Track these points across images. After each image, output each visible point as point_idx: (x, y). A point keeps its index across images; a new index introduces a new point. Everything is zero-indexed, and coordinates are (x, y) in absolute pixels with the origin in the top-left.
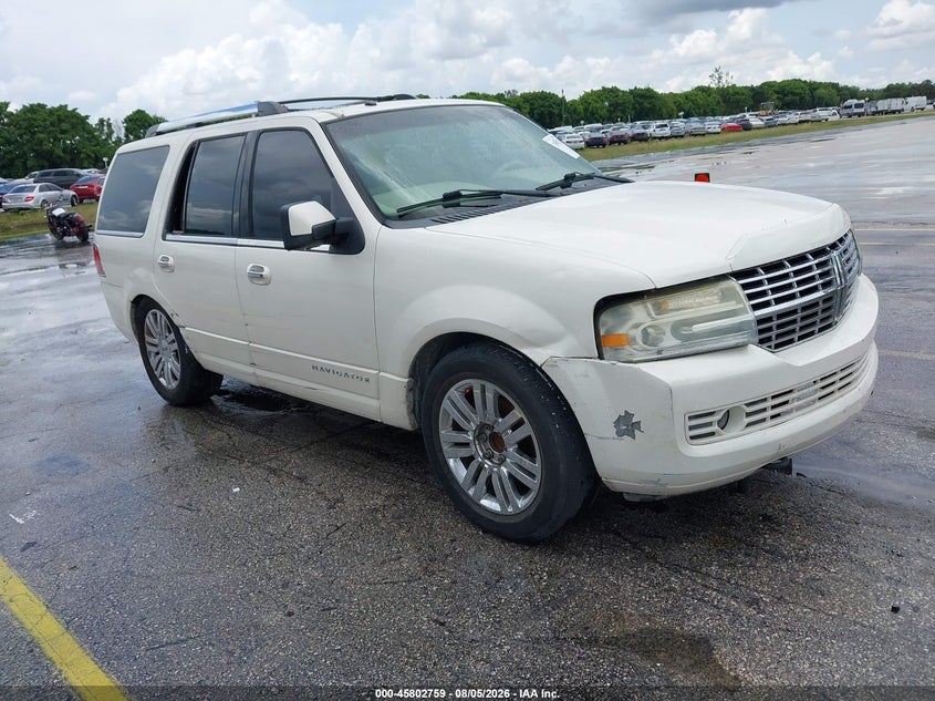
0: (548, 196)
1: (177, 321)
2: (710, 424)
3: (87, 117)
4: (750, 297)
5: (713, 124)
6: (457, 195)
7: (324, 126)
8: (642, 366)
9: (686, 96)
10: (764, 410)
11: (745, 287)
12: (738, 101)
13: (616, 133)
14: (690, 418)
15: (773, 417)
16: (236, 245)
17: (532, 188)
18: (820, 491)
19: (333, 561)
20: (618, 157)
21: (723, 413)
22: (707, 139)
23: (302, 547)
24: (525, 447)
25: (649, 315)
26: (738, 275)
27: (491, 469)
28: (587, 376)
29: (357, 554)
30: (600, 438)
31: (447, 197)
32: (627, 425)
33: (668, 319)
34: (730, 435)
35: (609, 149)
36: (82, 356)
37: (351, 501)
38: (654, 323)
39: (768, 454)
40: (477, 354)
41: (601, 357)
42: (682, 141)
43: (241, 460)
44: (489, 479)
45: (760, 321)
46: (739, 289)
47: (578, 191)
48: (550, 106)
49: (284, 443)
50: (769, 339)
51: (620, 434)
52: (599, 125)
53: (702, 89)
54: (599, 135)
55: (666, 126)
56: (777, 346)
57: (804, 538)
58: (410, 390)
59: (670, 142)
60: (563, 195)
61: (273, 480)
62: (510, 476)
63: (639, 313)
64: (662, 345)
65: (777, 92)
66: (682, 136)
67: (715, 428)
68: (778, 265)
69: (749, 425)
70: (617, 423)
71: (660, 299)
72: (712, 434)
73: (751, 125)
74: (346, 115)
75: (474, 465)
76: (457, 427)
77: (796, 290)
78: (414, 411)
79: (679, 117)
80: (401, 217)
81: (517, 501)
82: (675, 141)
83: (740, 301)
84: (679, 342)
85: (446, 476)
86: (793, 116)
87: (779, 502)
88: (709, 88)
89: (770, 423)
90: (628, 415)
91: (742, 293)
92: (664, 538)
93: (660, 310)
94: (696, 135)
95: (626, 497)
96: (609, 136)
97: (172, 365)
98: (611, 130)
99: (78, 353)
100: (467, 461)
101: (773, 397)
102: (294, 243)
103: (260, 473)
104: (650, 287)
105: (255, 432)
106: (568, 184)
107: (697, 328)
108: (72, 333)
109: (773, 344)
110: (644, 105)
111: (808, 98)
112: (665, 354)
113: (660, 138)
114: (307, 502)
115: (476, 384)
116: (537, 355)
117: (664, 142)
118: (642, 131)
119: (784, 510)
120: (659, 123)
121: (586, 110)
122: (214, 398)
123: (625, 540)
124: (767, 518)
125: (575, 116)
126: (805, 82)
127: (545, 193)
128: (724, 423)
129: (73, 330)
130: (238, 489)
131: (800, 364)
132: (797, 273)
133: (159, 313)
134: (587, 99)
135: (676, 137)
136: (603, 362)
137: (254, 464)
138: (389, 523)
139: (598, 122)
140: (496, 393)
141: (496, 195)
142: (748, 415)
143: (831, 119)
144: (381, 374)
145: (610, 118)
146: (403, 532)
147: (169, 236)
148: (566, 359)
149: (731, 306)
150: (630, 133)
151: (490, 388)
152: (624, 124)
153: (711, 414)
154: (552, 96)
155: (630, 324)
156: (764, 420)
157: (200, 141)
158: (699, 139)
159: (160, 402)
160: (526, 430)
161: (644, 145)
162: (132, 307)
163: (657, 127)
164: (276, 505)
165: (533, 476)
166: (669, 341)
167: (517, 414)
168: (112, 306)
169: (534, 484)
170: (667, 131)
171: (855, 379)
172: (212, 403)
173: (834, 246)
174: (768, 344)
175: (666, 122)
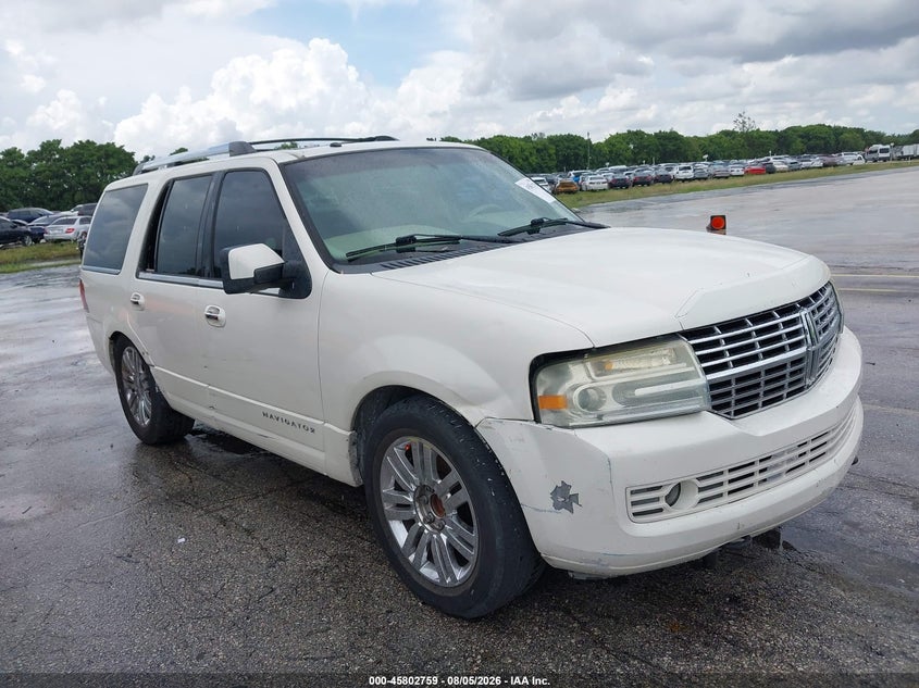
0: (510, 242)
1: (149, 360)
2: (657, 499)
3: (133, 154)
4: (702, 359)
5: (736, 168)
6: (411, 239)
7: (283, 167)
8: (580, 433)
9: (711, 139)
10: (721, 484)
11: (696, 347)
12: (763, 145)
13: (639, 175)
14: (632, 493)
15: (730, 492)
16: (197, 285)
17: (494, 233)
18: (798, 570)
19: (258, 628)
20: (640, 197)
21: (671, 487)
22: (730, 181)
23: (230, 610)
24: (463, 513)
25: (590, 376)
26: (690, 334)
27: (431, 533)
28: (523, 440)
29: (285, 622)
30: (537, 510)
31: (400, 242)
32: (564, 498)
33: (608, 382)
34: (680, 512)
35: (633, 190)
36: (74, 388)
37: (293, 561)
38: (594, 385)
39: (724, 534)
40: (414, 409)
41: (537, 419)
42: (705, 183)
43: (196, 506)
44: (429, 544)
45: (713, 386)
46: (690, 350)
47: (544, 237)
48: (576, 148)
49: (242, 490)
50: (728, 405)
51: (557, 506)
52: (624, 167)
53: (726, 133)
54: (623, 176)
55: (689, 168)
56: (737, 413)
57: (773, 626)
58: (353, 443)
59: (693, 184)
60: (526, 241)
61: (221, 530)
62: (449, 544)
63: (579, 374)
64: (605, 408)
65: (801, 136)
66: (705, 179)
67: (662, 504)
68: (738, 323)
69: (702, 501)
70: (555, 494)
71: (604, 359)
72: (660, 510)
73: (774, 169)
74: (307, 156)
75: (414, 529)
76: (398, 487)
77: (758, 350)
78: (358, 465)
79: (704, 160)
80: (350, 261)
81: (455, 571)
82: (697, 183)
83: (691, 364)
84: (620, 407)
85: (387, 538)
86: (817, 161)
87: (750, 580)
88: (733, 132)
89: (727, 498)
90: (565, 487)
91: (693, 355)
92: (616, 619)
93: (602, 370)
94: (719, 178)
95: (571, 574)
96: (632, 177)
97: (144, 404)
98: (634, 173)
99: (71, 385)
100: (409, 524)
101: (730, 470)
102: (234, 287)
103: (210, 521)
104: (588, 345)
105: (217, 477)
106: (536, 229)
107: (639, 392)
108: (72, 364)
109: (732, 410)
110: (670, 147)
111: (833, 143)
112: (606, 419)
113: (684, 180)
114: (248, 558)
115: (414, 440)
116: (472, 415)
117: (687, 184)
118: (666, 173)
119: (755, 592)
120: (683, 165)
121: (611, 152)
122: (189, 437)
123: (574, 619)
124: (735, 600)
125: (601, 159)
126: (829, 127)
127: (507, 238)
128: (673, 498)
129: (73, 361)
130: (183, 540)
131: (761, 433)
132: (760, 332)
133: (133, 350)
134: (612, 142)
135: (699, 179)
136: (538, 425)
137: (207, 512)
138: (326, 588)
139: (623, 164)
140: (434, 452)
141: (454, 240)
142: (701, 490)
143: (856, 163)
144: (326, 425)
145: (634, 161)
146: (338, 600)
147: (142, 274)
148: (501, 421)
149: (682, 368)
150: (653, 175)
151: (428, 446)
152: (648, 166)
153: (659, 488)
154: (578, 139)
155: (568, 385)
156: (721, 495)
157: (174, 180)
158: (722, 180)
159: (134, 439)
160: (464, 496)
161: (667, 187)
162: (111, 343)
163: (680, 170)
164: (217, 560)
165: (470, 546)
166: (611, 406)
167: (454, 477)
168: (96, 341)
169: (471, 554)
170: (690, 174)
171: (831, 449)
172: (185, 442)
173: (805, 303)
174: (727, 410)
175: (689, 164)
